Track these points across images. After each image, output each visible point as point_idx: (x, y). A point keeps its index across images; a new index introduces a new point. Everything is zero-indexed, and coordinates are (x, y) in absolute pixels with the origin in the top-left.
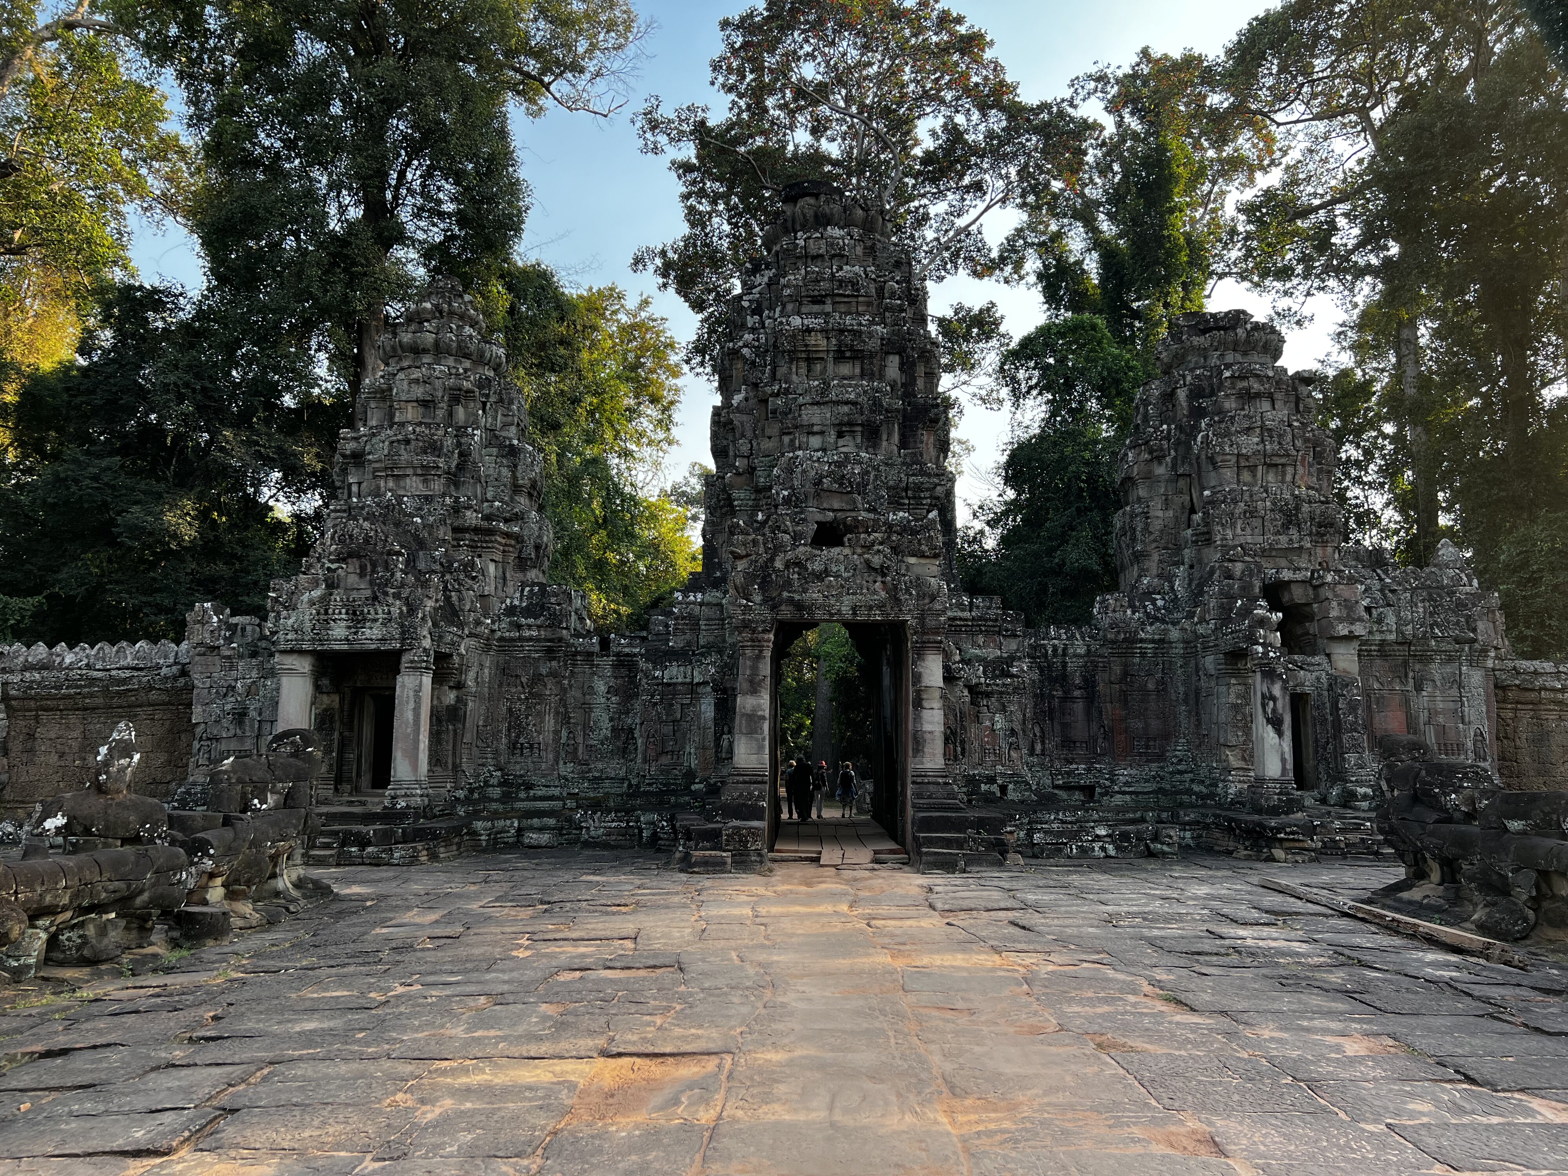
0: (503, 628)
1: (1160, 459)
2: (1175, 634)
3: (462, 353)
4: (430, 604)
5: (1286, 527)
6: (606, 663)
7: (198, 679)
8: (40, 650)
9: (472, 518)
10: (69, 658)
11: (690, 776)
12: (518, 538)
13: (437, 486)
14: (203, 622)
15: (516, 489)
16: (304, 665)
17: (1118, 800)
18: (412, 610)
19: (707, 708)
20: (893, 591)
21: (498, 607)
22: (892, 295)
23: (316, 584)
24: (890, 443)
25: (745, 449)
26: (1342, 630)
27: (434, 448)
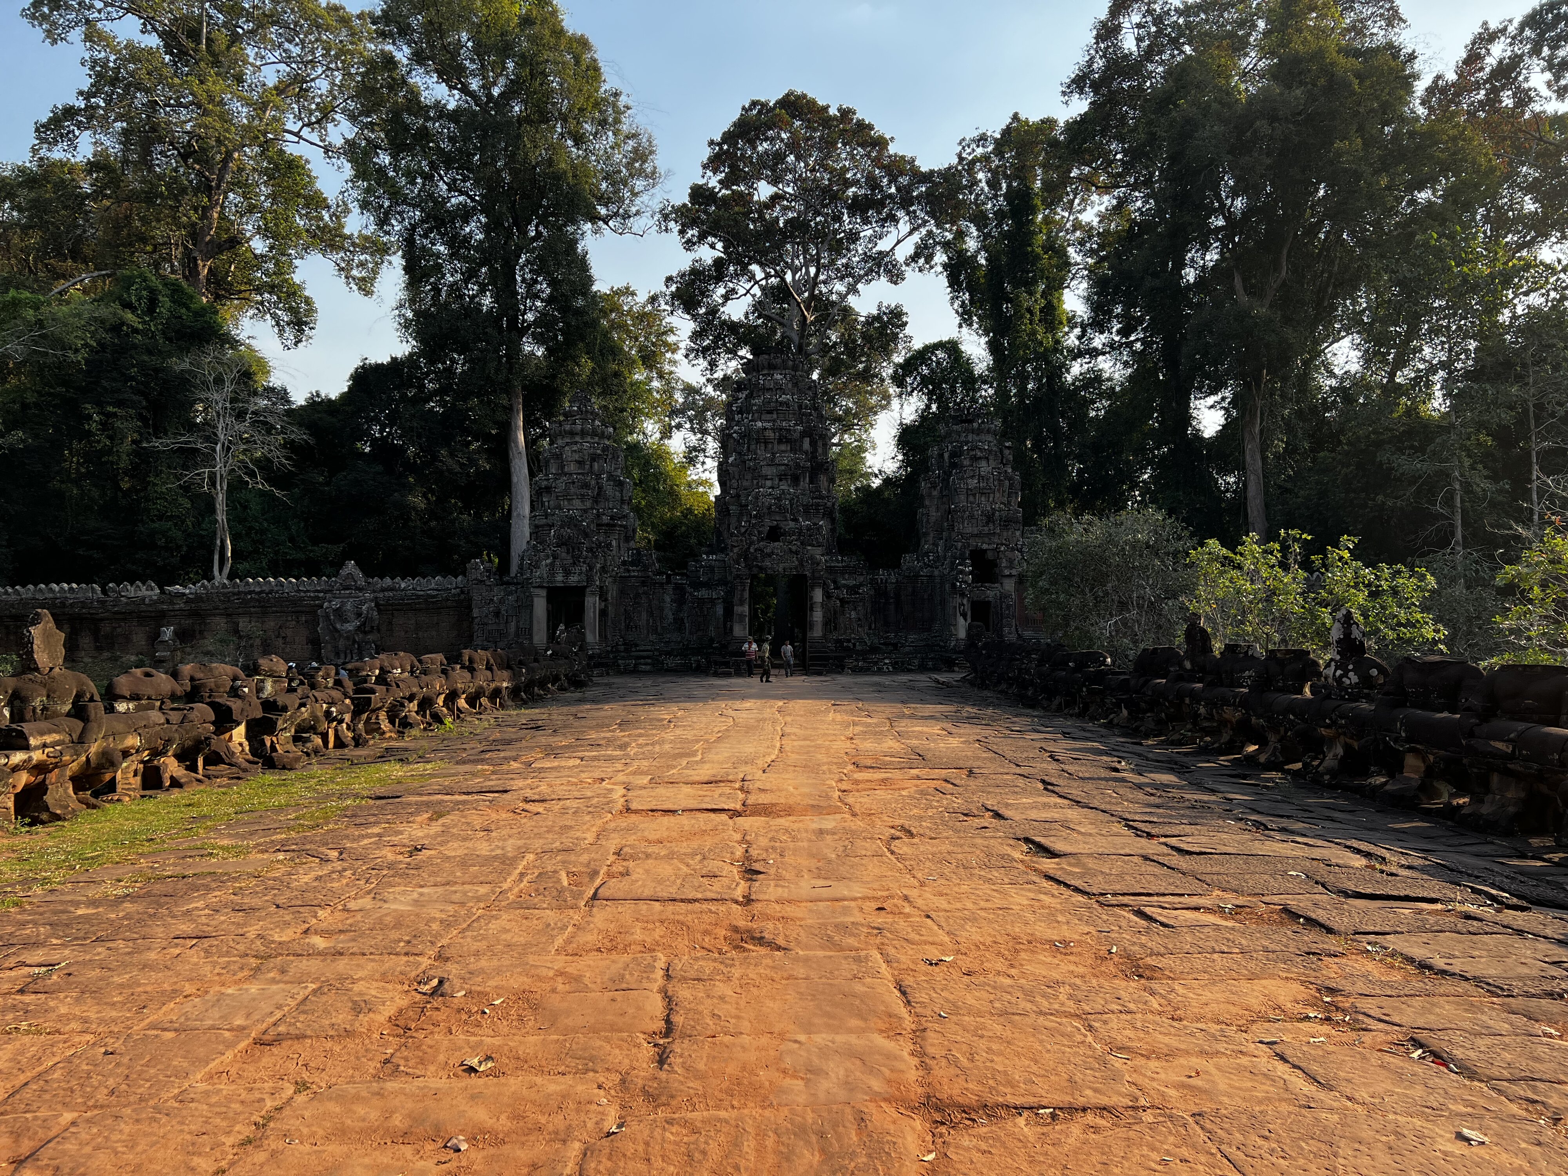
0: (622, 572)
2: (936, 573)
3: (594, 433)
5: (987, 523)
6: (670, 588)
7: (476, 597)
8: (388, 581)
9: (605, 519)
10: (403, 585)
11: (712, 640)
12: (625, 527)
13: (588, 504)
14: (477, 568)
15: (623, 502)
16: (544, 593)
17: (907, 649)
18: (591, 568)
19: (720, 610)
20: (801, 562)
21: (618, 561)
22: (806, 407)
23: (548, 557)
24: (805, 483)
25: (734, 483)
26: (1007, 572)
27: (586, 486)
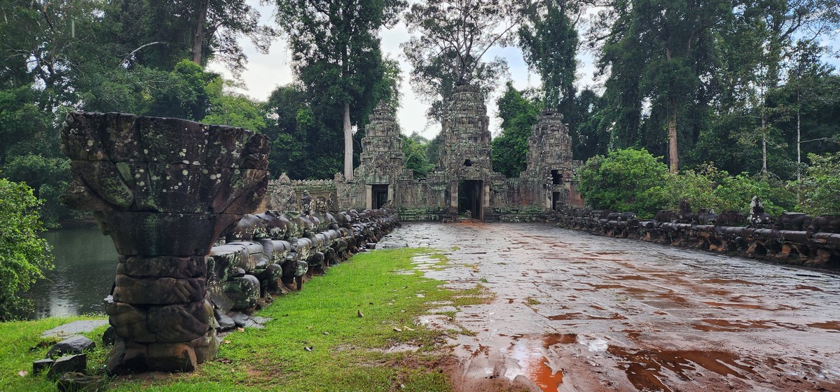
1: (535, 143)
2: (536, 180)
5: (558, 158)
7: (338, 188)
11: (439, 208)
12: (401, 159)
16: (371, 187)
17: (523, 212)
18: (390, 177)
19: (443, 195)
21: (399, 174)
22: (480, 108)
26: (567, 180)
27: (386, 142)
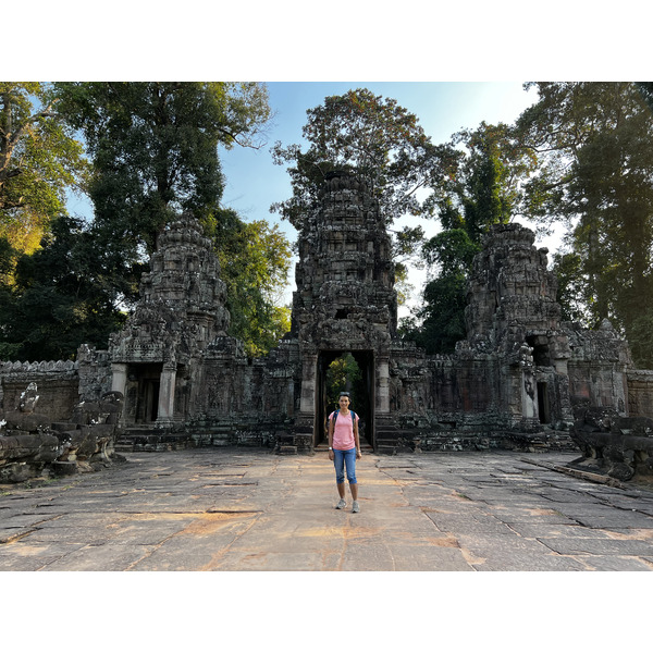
0: (207, 355)
1: (483, 285)
2: (489, 357)
3: (193, 241)
4: (175, 343)
5: (536, 312)
6: (250, 369)
7: (81, 375)
8: (18, 364)
9: (195, 309)
10: (30, 368)
11: (284, 416)
12: (215, 317)
13: (181, 296)
14: (84, 352)
15: (214, 297)
16: (123, 368)
18: (168, 346)
19: (291, 388)
20: (368, 338)
21: (205, 346)
22: (370, 217)
23: (128, 335)
24: (369, 277)
25: (309, 280)
26: (560, 355)
27: (180, 280)
